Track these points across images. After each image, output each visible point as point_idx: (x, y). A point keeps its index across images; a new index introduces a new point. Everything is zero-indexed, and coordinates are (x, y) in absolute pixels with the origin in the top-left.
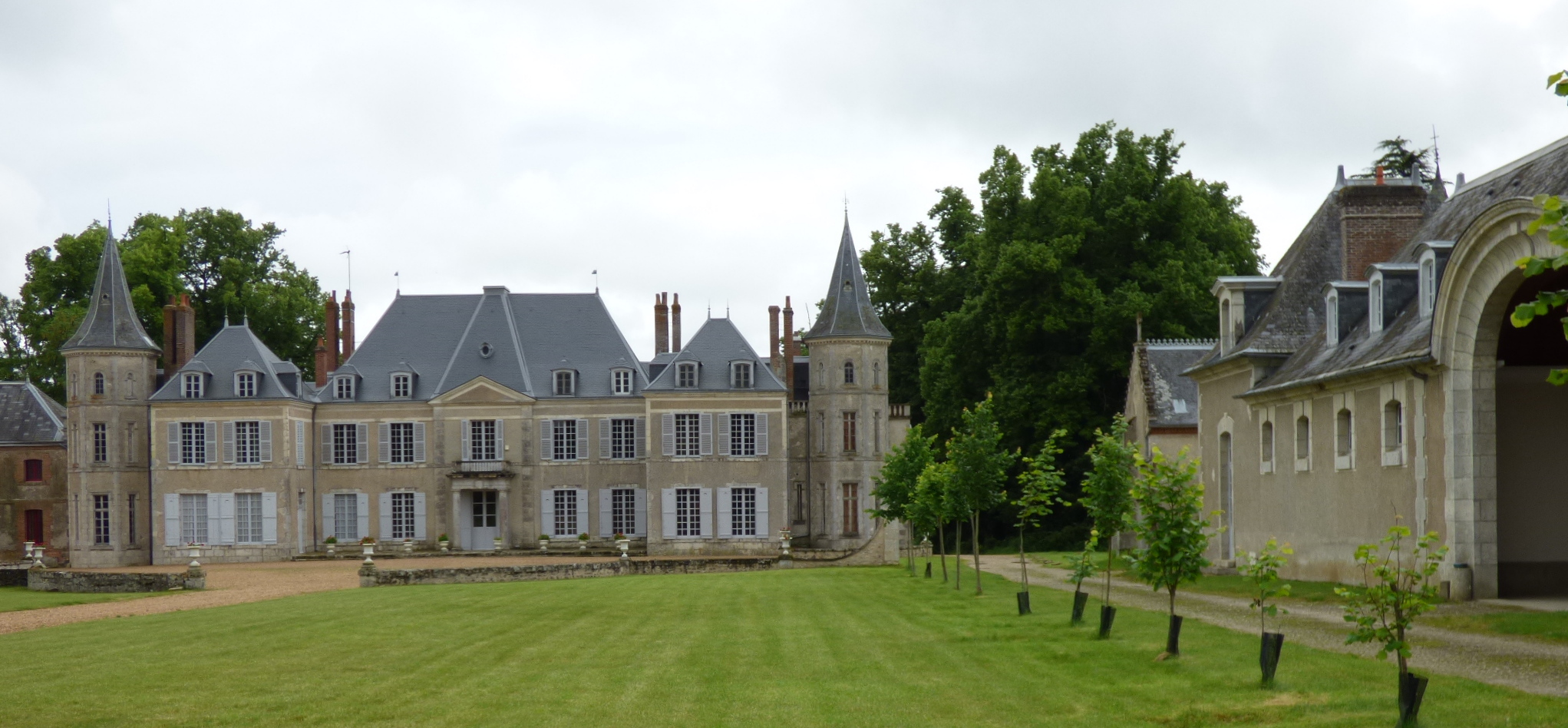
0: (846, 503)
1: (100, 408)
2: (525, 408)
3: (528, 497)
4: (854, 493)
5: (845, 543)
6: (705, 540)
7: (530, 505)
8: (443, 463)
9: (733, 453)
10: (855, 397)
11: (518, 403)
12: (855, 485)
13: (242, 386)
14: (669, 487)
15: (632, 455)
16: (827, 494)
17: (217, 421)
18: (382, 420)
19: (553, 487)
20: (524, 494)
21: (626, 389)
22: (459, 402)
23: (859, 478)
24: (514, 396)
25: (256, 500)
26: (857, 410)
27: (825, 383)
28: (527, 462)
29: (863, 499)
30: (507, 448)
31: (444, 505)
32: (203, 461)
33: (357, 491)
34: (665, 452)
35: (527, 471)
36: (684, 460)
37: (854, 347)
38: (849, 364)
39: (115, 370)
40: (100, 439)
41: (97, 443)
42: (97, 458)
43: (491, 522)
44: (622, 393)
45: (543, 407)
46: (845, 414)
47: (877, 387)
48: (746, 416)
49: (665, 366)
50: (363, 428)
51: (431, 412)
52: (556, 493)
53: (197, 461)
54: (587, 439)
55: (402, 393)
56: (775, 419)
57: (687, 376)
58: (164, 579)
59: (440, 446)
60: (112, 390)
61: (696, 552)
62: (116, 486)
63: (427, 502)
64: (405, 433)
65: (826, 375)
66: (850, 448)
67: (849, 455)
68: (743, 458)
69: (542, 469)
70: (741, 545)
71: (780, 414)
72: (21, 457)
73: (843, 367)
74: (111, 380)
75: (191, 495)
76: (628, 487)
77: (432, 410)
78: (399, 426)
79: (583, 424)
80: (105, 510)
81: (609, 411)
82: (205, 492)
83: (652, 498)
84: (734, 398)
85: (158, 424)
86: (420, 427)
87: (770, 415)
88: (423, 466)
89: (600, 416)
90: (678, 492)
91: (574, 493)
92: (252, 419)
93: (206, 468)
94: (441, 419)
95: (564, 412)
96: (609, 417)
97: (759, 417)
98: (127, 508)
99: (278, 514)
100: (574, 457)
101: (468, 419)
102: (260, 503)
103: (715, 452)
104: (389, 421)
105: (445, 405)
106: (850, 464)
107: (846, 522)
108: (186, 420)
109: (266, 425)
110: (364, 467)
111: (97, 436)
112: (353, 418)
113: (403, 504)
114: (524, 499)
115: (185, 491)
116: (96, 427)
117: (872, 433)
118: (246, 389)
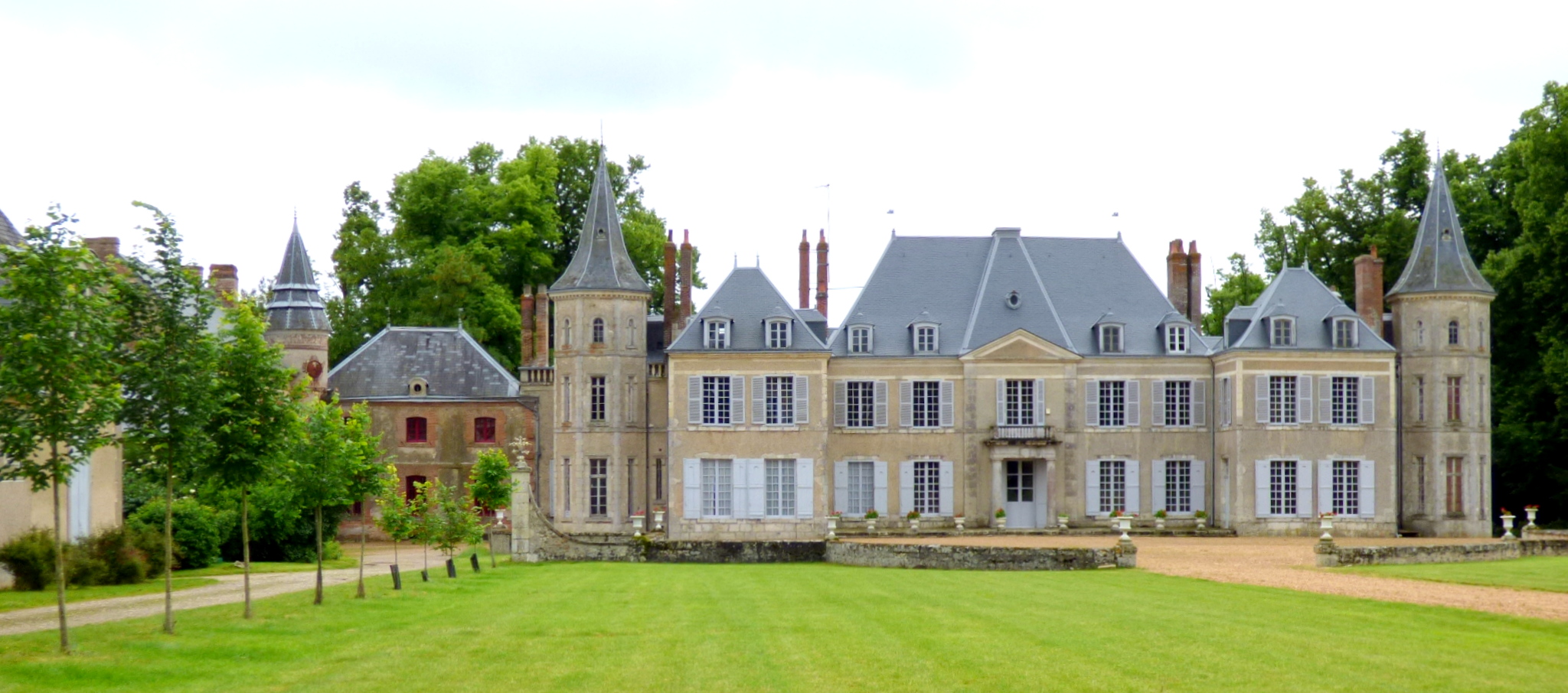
0: (1449, 479)
1: (599, 359)
2: (1069, 367)
3: (1072, 469)
4: (1459, 468)
5: (1449, 524)
6: (1303, 519)
7: (1073, 478)
8: (975, 427)
9: (1335, 421)
10: (1462, 359)
11: (1063, 361)
12: (1459, 459)
13: (774, 335)
14: (1263, 458)
15: (1188, 422)
16: (1426, 469)
17: (746, 376)
18: (904, 377)
19: (1099, 457)
20: (1066, 464)
21: (1182, 347)
22: (995, 358)
23: (1465, 452)
24: (1058, 353)
25: (788, 467)
26: (1463, 375)
27: (1426, 343)
28: (1070, 428)
29: (1470, 475)
30: (1048, 412)
31: (974, 476)
32: (727, 421)
33: (874, 459)
34: (1260, 418)
35: (1070, 438)
36: (1280, 428)
37: (1459, 304)
38: (1454, 323)
39: (618, 315)
40: (598, 395)
41: (594, 399)
42: (594, 416)
43: (1028, 496)
44: (1177, 351)
45: (1089, 365)
46: (1450, 379)
47: (1481, 350)
48: (1349, 379)
49: (1249, 322)
50: (882, 386)
51: (961, 370)
52: (1102, 464)
53: (721, 421)
54: (1138, 403)
55: (926, 347)
56: (1382, 382)
57: (1283, 333)
58: (1089, 555)
59: (971, 408)
60: (613, 338)
61: (1293, 532)
62: (616, 449)
63: (955, 472)
64: (930, 393)
65: (1426, 336)
66: (1453, 417)
67: (1454, 425)
68: (1345, 426)
69: (1087, 436)
70: (1343, 525)
71: (1388, 377)
72: (471, 415)
73: (1448, 326)
74: (614, 326)
75: (713, 461)
76: (1184, 458)
77: (962, 368)
78: (922, 384)
79: (1133, 386)
80: (602, 476)
81: (1162, 371)
82: (730, 457)
83: (1244, 470)
84: (1336, 358)
85: (677, 378)
86: (947, 387)
87: (1378, 378)
88: (950, 431)
89: (1153, 377)
90: (1273, 464)
91: (1122, 464)
92: (786, 373)
93: (732, 429)
94: (973, 377)
95: (1111, 371)
96: (1163, 378)
97: (1365, 380)
98: (626, 475)
99: (815, 483)
100: (1121, 423)
101: (1003, 378)
102: (792, 471)
103: (1315, 419)
104: (912, 379)
105: (977, 361)
106: (1455, 436)
107: (1449, 502)
108: (709, 374)
109: (802, 381)
110: (882, 431)
111: (594, 391)
112: (871, 374)
113: (927, 474)
114: (1066, 470)
115: (707, 455)
116: (594, 381)
117: (1477, 400)
118: (779, 339)
